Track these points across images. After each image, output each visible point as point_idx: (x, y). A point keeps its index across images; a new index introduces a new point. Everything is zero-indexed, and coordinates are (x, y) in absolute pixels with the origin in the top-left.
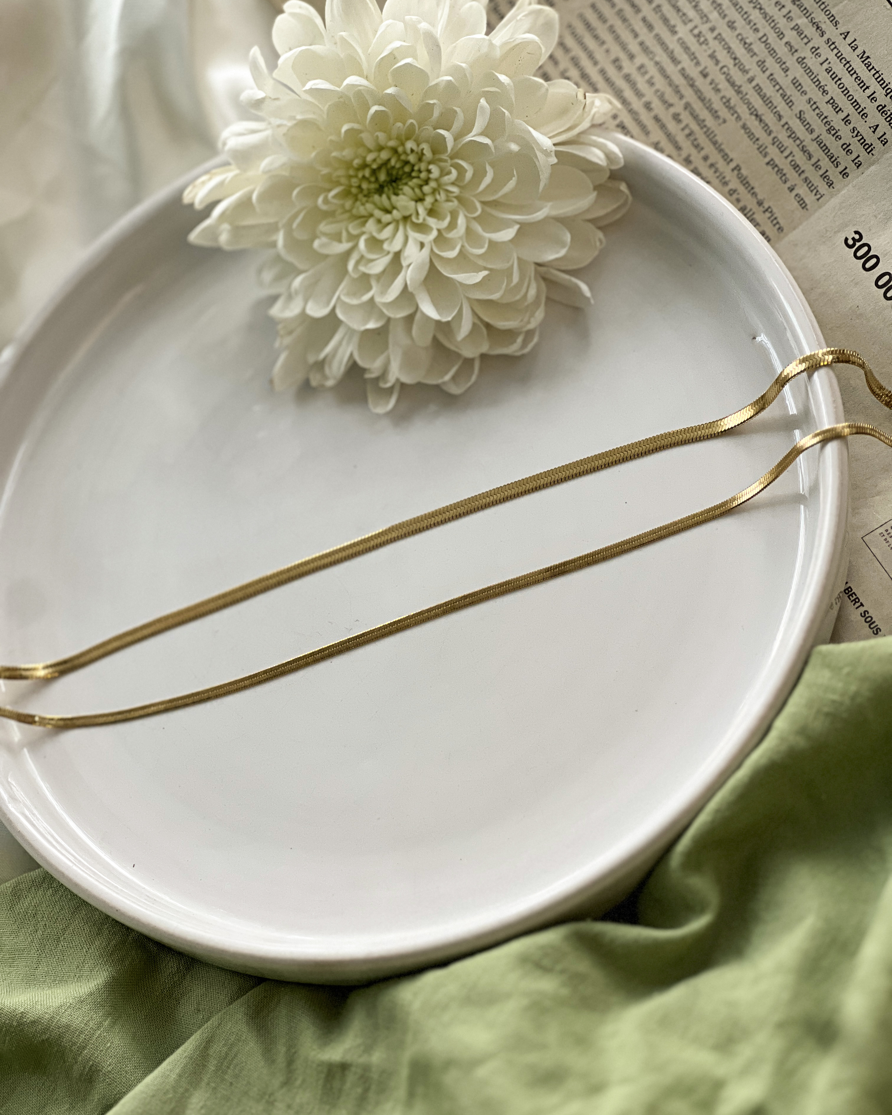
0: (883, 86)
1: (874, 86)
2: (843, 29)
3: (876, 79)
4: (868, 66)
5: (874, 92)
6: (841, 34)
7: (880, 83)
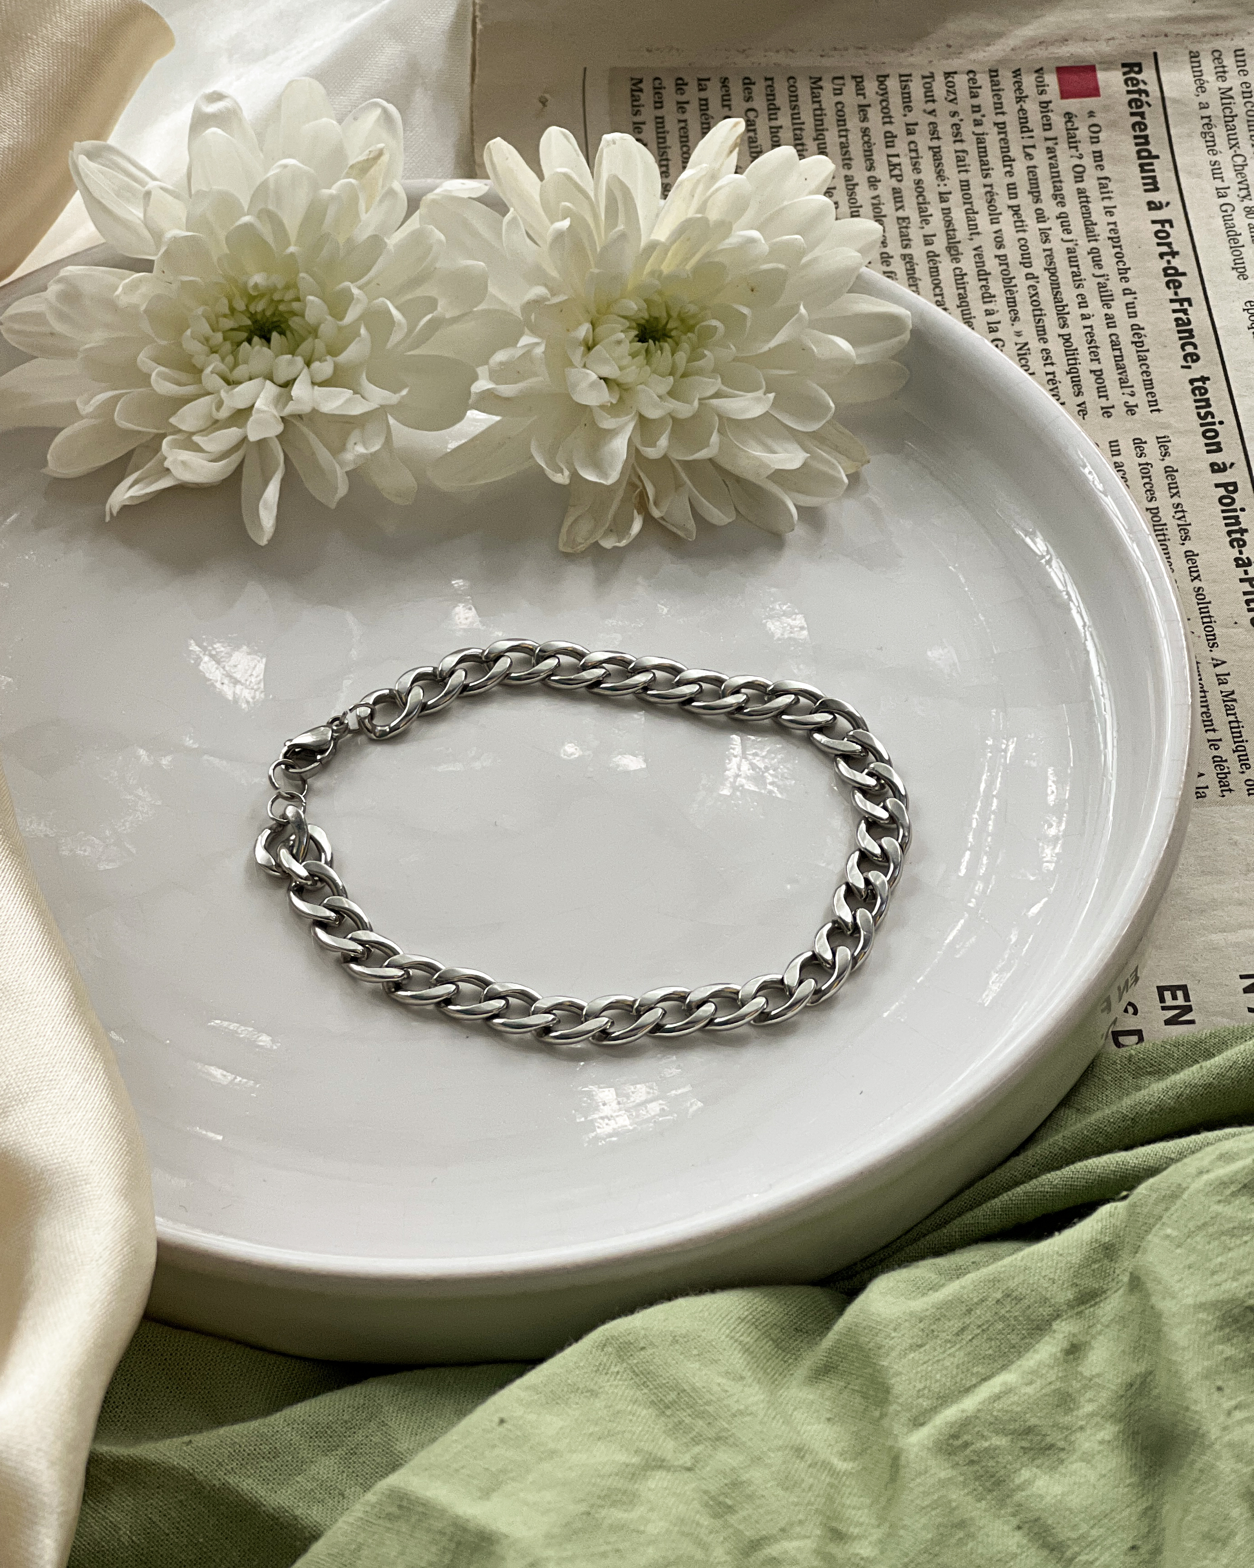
0: (1236, 740)
1: (1224, 732)
2: (1217, 654)
3: (1231, 728)
4: (1229, 711)
5: (1220, 740)
6: (1213, 659)
7: (1235, 735)
